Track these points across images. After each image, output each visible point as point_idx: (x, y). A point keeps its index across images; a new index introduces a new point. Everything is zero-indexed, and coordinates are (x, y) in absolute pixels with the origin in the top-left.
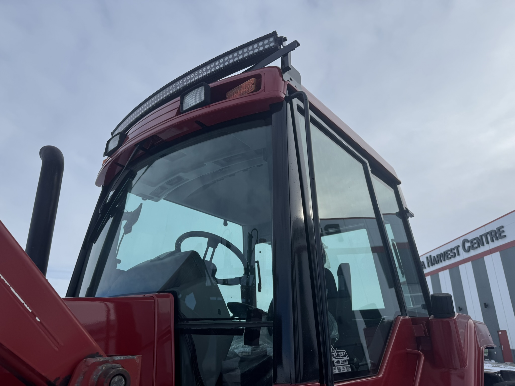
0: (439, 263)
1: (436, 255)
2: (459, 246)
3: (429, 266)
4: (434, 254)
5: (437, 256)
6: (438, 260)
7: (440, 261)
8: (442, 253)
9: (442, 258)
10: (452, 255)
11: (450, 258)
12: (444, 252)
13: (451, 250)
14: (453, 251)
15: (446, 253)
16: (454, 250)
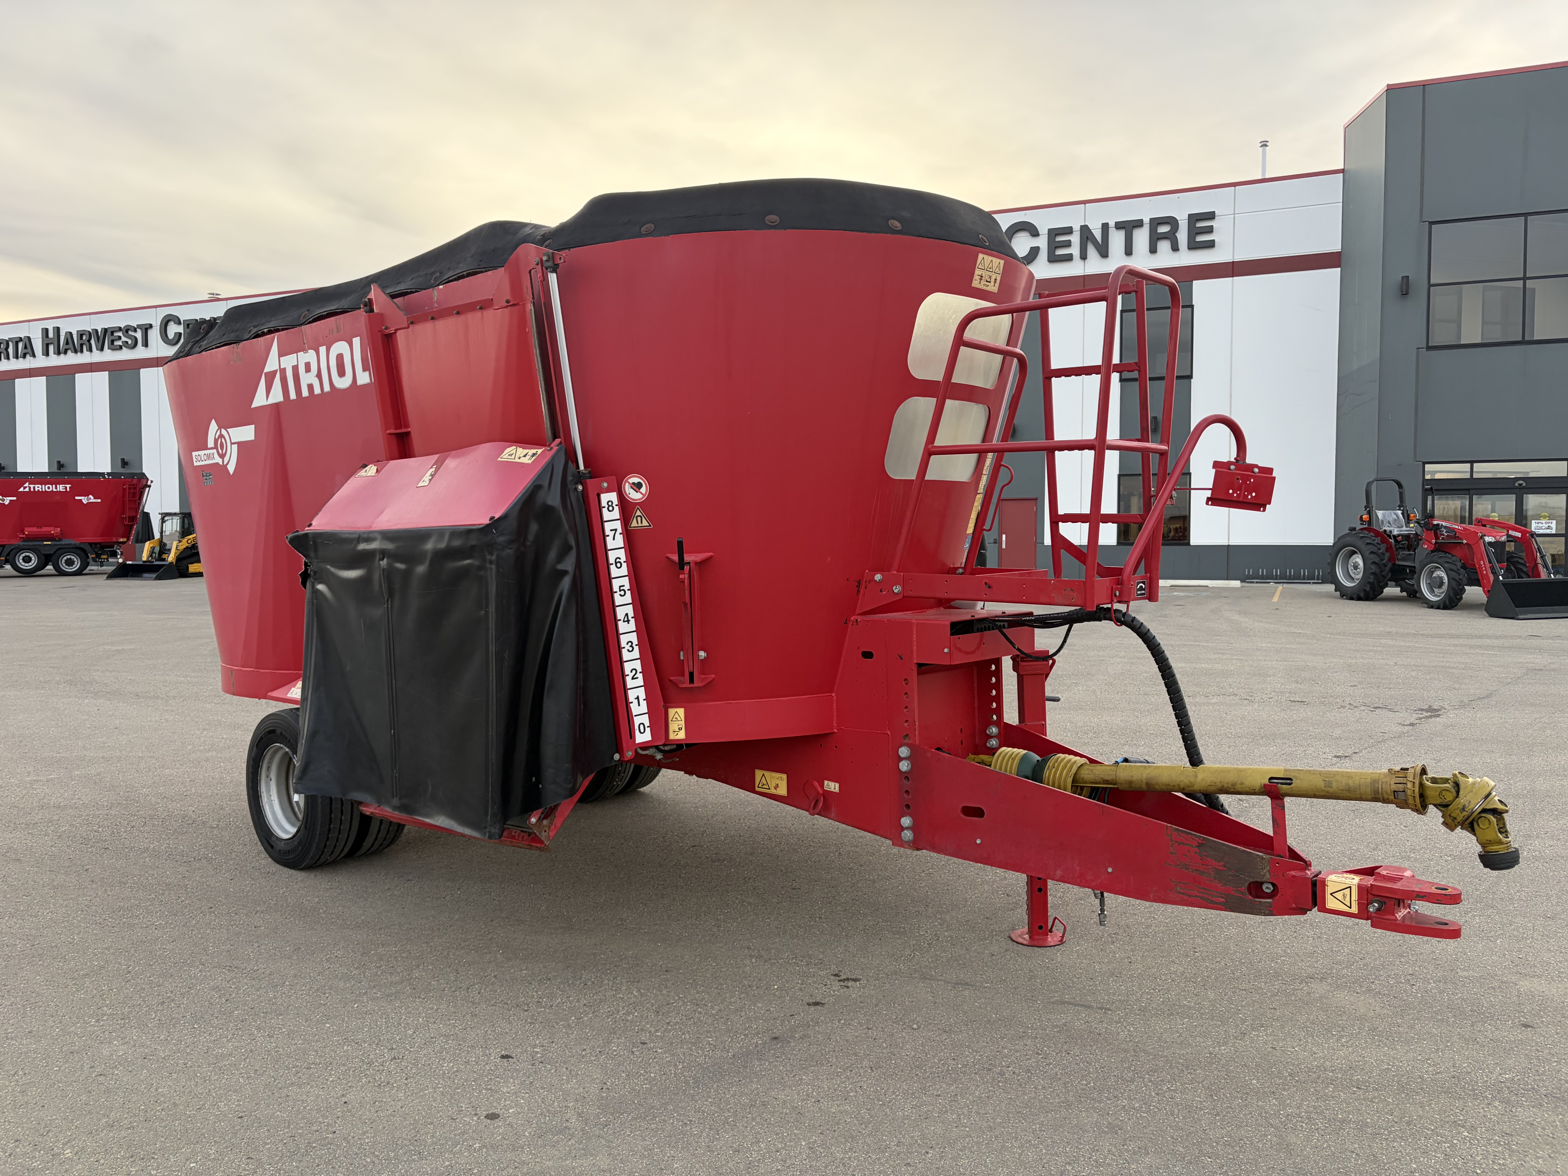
0: (82, 351)
1: (78, 331)
2: (151, 326)
3: (46, 353)
4: (72, 327)
5: (81, 334)
6: (82, 345)
7: (85, 347)
8: (96, 331)
9: (93, 342)
10: (127, 342)
11: (121, 348)
12: (106, 330)
13: (127, 330)
14: (130, 333)
15: (109, 332)
16: (135, 331)
